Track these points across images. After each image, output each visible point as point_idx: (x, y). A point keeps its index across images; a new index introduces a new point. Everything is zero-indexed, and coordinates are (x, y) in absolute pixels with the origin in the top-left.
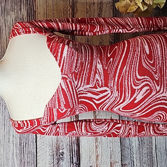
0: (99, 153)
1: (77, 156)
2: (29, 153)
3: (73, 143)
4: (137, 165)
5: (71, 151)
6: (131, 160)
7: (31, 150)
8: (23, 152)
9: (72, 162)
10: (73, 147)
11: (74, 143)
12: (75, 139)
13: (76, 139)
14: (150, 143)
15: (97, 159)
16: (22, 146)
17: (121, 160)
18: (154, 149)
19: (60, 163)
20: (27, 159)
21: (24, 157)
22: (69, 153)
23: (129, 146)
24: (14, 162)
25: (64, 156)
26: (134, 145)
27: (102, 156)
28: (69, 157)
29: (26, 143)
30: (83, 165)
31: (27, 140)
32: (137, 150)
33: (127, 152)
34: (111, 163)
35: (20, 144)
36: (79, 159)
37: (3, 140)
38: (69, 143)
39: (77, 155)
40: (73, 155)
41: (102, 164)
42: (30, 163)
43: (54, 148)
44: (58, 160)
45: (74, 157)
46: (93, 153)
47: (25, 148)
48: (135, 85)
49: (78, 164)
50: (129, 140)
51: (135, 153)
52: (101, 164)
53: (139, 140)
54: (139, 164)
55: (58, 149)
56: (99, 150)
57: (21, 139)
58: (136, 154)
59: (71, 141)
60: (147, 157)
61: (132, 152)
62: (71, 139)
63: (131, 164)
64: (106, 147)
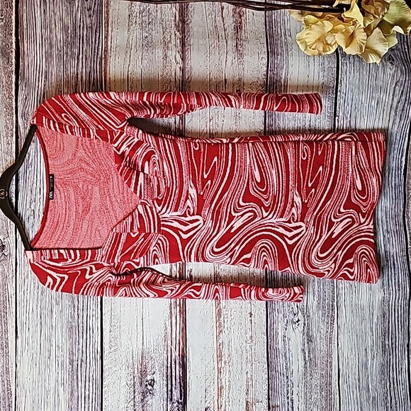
0: (225, 383)
1: (180, 387)
2: (87, 379)
3: (173, 363)
4: (300, 408)
5: (169, 377)
6: (288, 398)
7: (91, 375)
8: (75, 377)
9: (171, 400)
10: (173, 370)
11: (175, 362)
12: (177, 354)
13: (179, 355)
14: (327, 365)
15: (220, 395)
16: (75, 367)
17: (267, 397)
18: (335, 377)
19: (146, 399)
20: (83, 390)
21: (78, 387)
22: (165, 382)
23: (285, 370)
24: (58, 396)
25: (154, 387)
26: (294, 368)
27: (229, 389)
28: (165, 389)
29: (82, 361)
30: (193, 405)
31: (84, 355)
32: (301, 379)
33: (279, 382)
34: (248, 402)
35: (71, 362)
36: (184, 394)
37: (38, 354)
38: (165, 362)
39: (180, 385)
40: (172, 385)
41: (229, 405)
42: (89, 399)
43: (136, 372)
44: (144, 395)
45: (175, 388)
46: (212, 383)
47: (79, 370)
48: (235, 212)
49: (181, 403)
50: (286, 359)
51: (296, 385)
52: (227, 404)
53: (305, 360)
54: (302, 407)
55: (143, 373)
56: (225, 377)
57: (73, 353)
58: (298, 386)
59: (169, 358)
60: (319, 393)
61: (289, 383)
62: (169, 355)
63: (286, 405)
64: (239, 372)
